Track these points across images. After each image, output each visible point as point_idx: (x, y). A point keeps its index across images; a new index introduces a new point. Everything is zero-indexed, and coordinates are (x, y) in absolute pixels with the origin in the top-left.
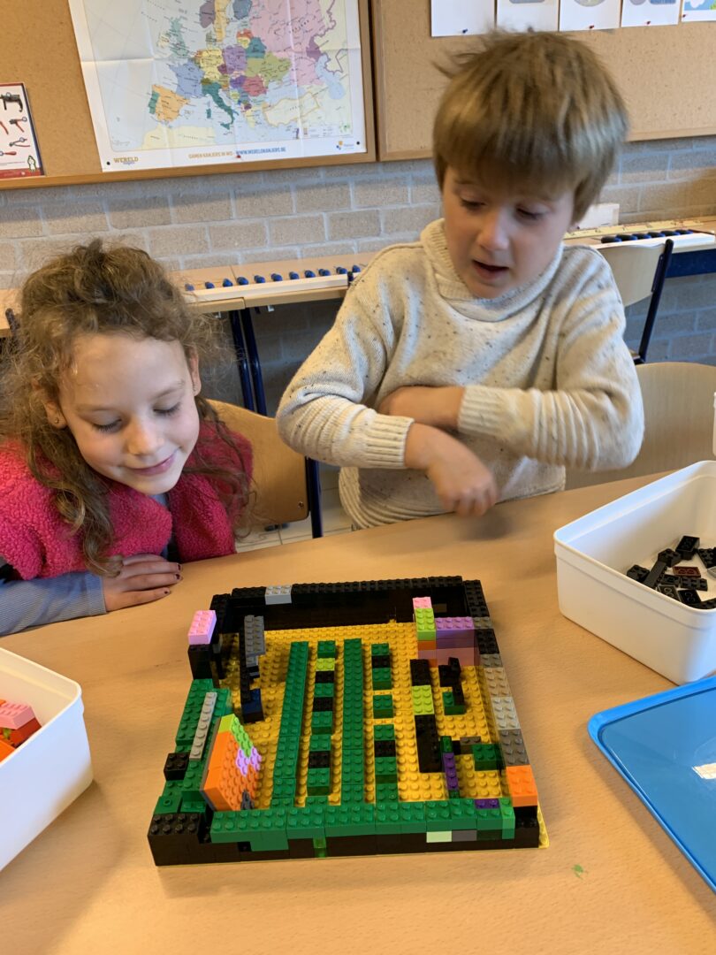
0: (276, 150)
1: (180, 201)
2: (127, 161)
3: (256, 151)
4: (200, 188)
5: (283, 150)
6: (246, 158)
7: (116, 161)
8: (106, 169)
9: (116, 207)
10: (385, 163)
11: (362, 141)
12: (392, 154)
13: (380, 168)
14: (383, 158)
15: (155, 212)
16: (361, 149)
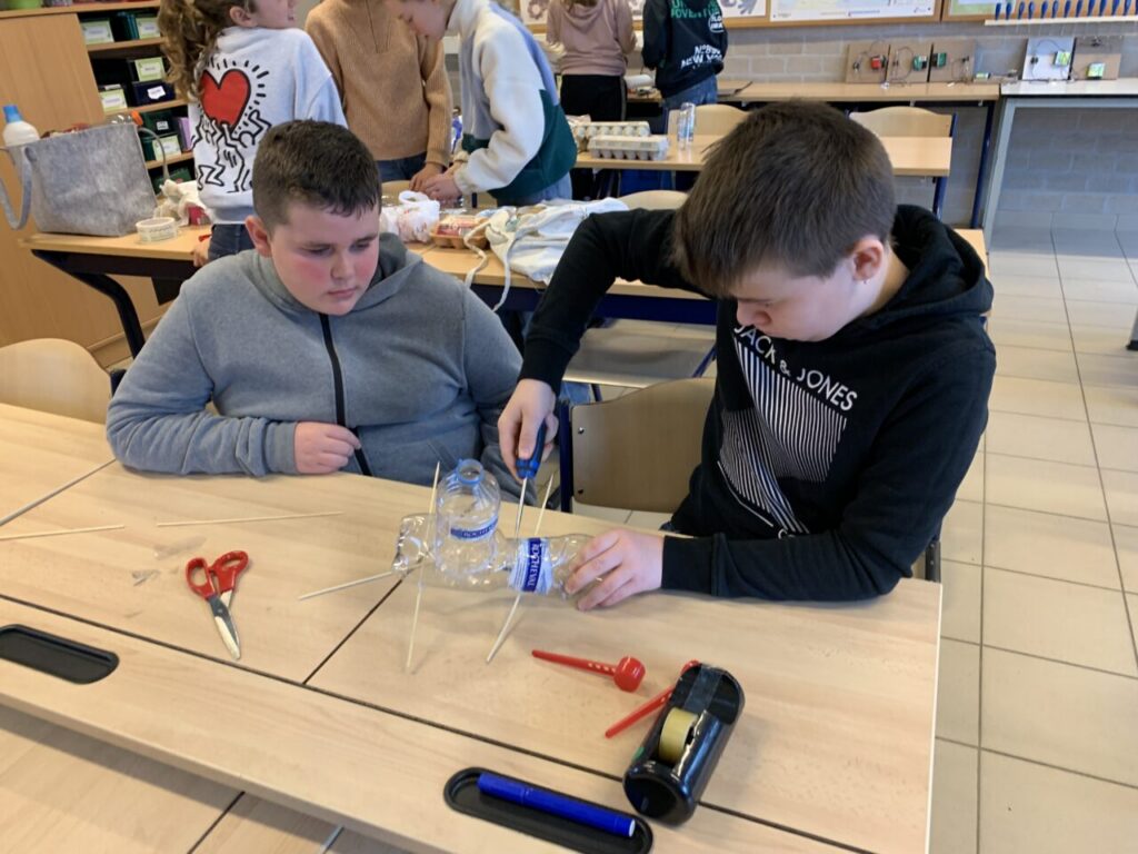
0: (874, 12)
1: (811, 40)
2: (785, 15)
3: (861, 12)
4: (824, 33)
5: (878, 12)
6: (854, 16)
7: (780, 15)
8: (772, 19)
9: (773, 41)
10: (948, 23)
11: (932, 6)
12: (951, 17)
13: (943, 26)
14: (944, 19)
15: (795, 46)
16: (931, 13)
